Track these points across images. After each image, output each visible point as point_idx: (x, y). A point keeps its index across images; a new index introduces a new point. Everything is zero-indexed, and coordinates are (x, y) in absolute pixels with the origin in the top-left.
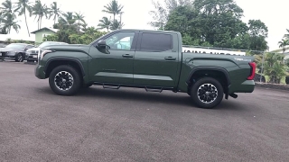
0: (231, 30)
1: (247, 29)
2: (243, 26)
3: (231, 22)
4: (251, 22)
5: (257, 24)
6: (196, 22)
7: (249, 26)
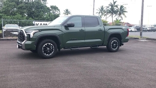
0: (43, 11)
1: (50, 10)
2: (48, 8)
3: (42, 7)
4: (52, 7)
5: (55, 8)
6: (22, 6)
7: (50, 9)
